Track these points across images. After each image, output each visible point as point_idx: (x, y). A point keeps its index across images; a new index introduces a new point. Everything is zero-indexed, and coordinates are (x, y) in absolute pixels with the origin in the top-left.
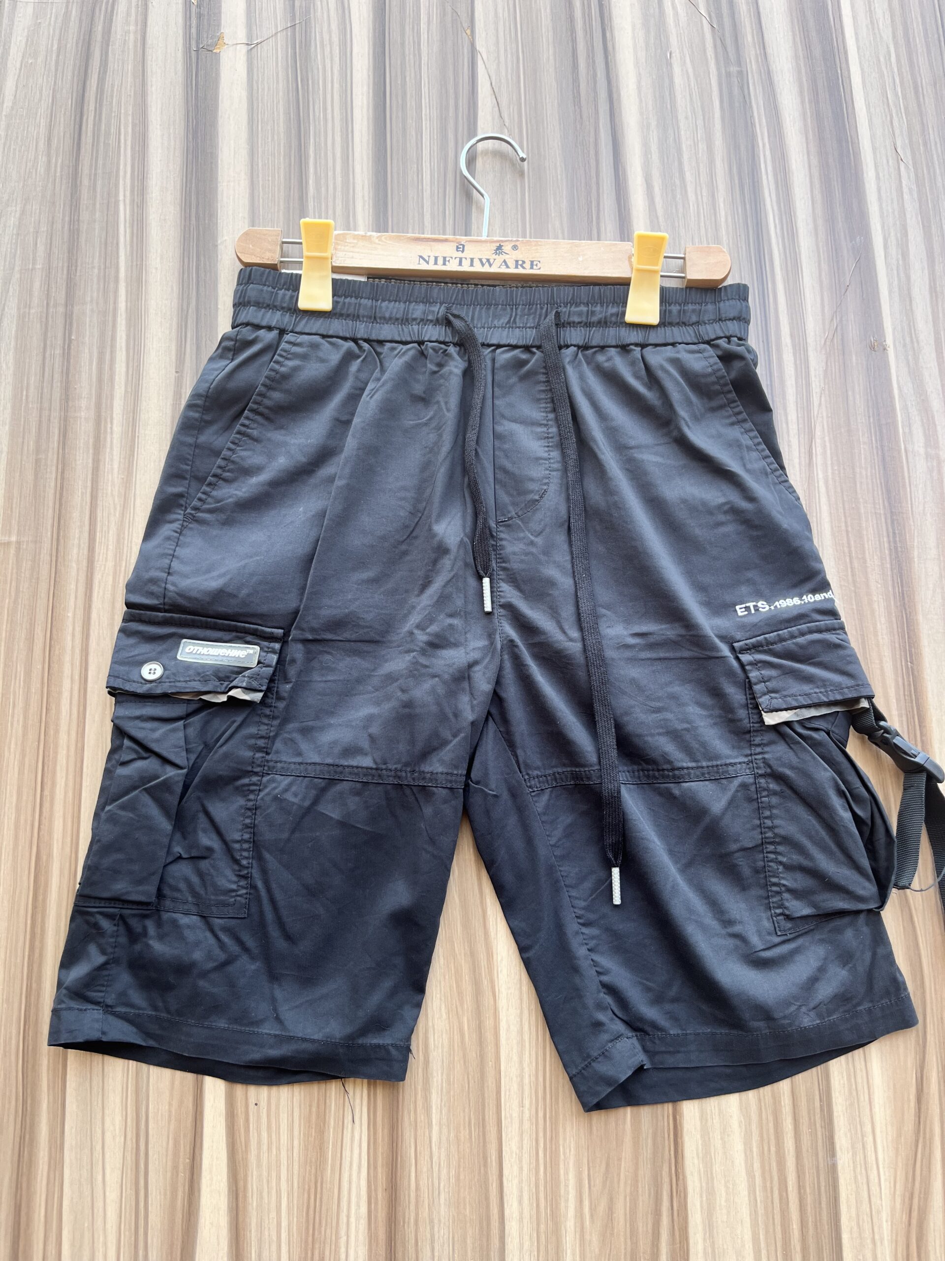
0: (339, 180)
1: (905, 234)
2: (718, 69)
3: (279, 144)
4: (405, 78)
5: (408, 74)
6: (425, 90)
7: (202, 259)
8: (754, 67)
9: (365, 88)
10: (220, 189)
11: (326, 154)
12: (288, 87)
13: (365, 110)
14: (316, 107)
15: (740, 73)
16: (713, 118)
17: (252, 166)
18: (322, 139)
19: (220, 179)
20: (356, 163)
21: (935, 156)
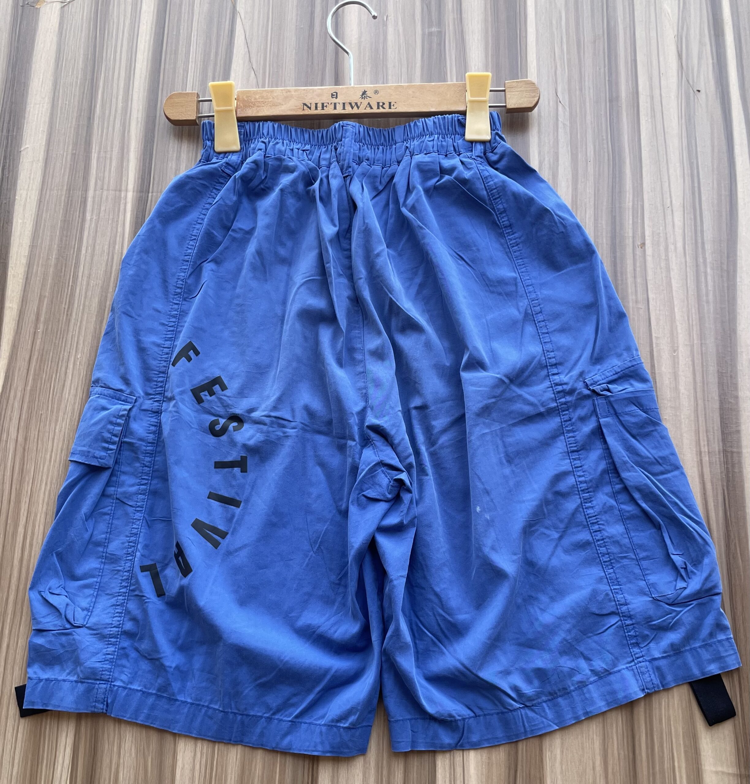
0: (120, 105)
1: (557, 159)
2: (423, 29)
3: (77, 78)
4: (180, 30)
5: (182, 27)
6: (194, 39)
7: (8, 161)
8: (451, 27)
9: (148, 38)
10: (28, 109)
11: (112, 85)
12: (89, 34)
13: (146, 53)
14: (109, 51)
15: (440, 33)
16: (415, 67)
17: (54, 93)
18: (111, 73)
19: (29, 101)
20: (134, 93)
21: (588, 100)
